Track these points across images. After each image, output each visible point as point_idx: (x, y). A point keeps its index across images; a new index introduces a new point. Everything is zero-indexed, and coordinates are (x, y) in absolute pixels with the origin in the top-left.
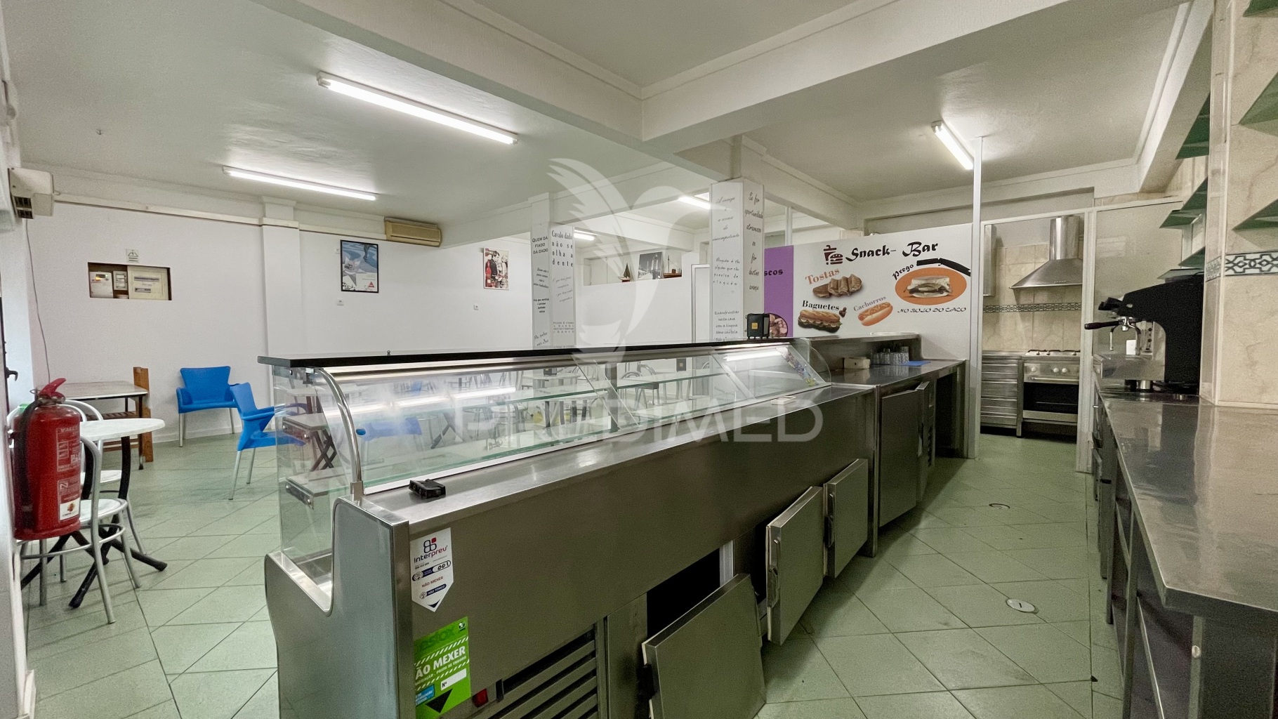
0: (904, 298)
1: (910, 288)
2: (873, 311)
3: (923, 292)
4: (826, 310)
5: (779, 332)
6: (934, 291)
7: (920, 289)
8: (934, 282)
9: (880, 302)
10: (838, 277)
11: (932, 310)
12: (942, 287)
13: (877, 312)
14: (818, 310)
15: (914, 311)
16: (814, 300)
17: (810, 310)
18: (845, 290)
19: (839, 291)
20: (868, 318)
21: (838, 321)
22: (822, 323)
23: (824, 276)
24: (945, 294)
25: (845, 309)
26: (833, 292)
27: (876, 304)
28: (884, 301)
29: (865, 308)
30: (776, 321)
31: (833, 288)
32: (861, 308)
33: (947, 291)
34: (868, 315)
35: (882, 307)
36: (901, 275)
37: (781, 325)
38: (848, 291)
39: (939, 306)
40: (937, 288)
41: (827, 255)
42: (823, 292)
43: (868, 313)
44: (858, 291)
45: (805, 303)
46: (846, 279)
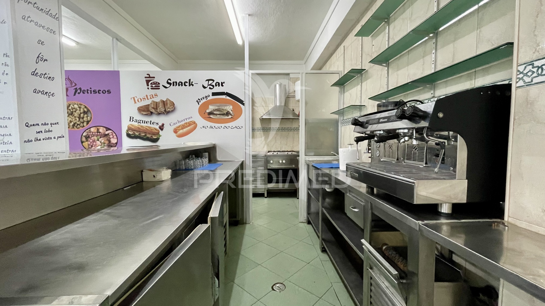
0: (204, 118)
1: (208, 111)
2: (183, 127)
3: (216, 115)
4: (149, 125)
5: (110, 141)
6: (223, 115)
7: (215, 112)
8: (223, 108)
9: (188, 121)
10: (157, 100)
11: (223, 127)
12: (228, 112)
13: (187, 127)
14: (142, 124)
15: (211, 127)
16: (138, 117)
17: (136, 124)
18: (163, 110)
19: (158, 111)
20: (181, 132)
21: (158, 133)
22: (146, 135)
23: (146, 98)
24: (230, 117)
25: (163, 125)
26: (153, 111)
27: (186, 121)
28: (191, 120)
29: (178, 125)
30: (107, 133)
31: (153, 108)
32: (174, 124)
33: (232, 115)
34: (180, 130)
35: (189, 124)
36: (202, 102)
37: (111, 136)
38: (165, 111)
39: (227, 125)
40: (225, 112)
41: (148, 82)
42: (146, 110)
43: (180, 128)
44: (172, 111)
45: (131, 119)
46: (163, 102)
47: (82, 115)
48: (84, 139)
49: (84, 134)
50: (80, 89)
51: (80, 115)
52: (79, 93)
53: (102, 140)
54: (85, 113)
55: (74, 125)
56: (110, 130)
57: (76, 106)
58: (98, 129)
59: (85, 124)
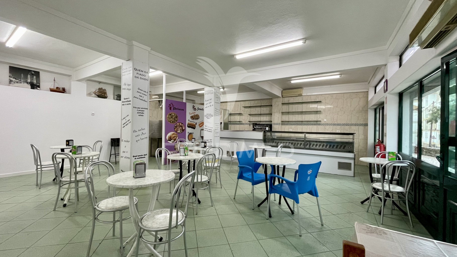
4: (193, 123)
5: (183, 128)
10: (195, 114)
14: (192, 123)
16: (191, 120)
17: (190, 122)
18: (196, 118)
20: (200, 125)
21: (195, 126)
22: (192, 126)
23: (193, 113)
25: (196, 123)
26: (194, 118)
28: (203, 121)
29: (200, 123)
30: (182, 125)
35: (202, 123)
37: (183, 127)
41: (193, 107)
42: (192, 118)
44: (199, 118)
45: (189, 120)
46: (196, 115)
47: (175, 118)
48: (175, 128)
49: (175, 126)
50: (175, 108)
51: (174, 118)
52: (175, 109)
53: (180, 128)
54: (176, 117)
55: (172, 122)
56: (183, 124)
57: (173, 114)
58: (179, 124)
59: (176, 121)
